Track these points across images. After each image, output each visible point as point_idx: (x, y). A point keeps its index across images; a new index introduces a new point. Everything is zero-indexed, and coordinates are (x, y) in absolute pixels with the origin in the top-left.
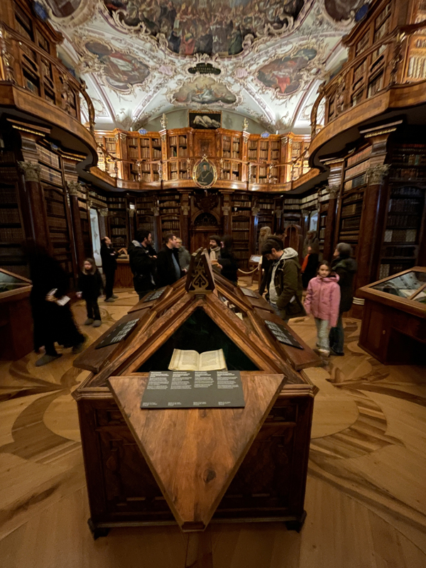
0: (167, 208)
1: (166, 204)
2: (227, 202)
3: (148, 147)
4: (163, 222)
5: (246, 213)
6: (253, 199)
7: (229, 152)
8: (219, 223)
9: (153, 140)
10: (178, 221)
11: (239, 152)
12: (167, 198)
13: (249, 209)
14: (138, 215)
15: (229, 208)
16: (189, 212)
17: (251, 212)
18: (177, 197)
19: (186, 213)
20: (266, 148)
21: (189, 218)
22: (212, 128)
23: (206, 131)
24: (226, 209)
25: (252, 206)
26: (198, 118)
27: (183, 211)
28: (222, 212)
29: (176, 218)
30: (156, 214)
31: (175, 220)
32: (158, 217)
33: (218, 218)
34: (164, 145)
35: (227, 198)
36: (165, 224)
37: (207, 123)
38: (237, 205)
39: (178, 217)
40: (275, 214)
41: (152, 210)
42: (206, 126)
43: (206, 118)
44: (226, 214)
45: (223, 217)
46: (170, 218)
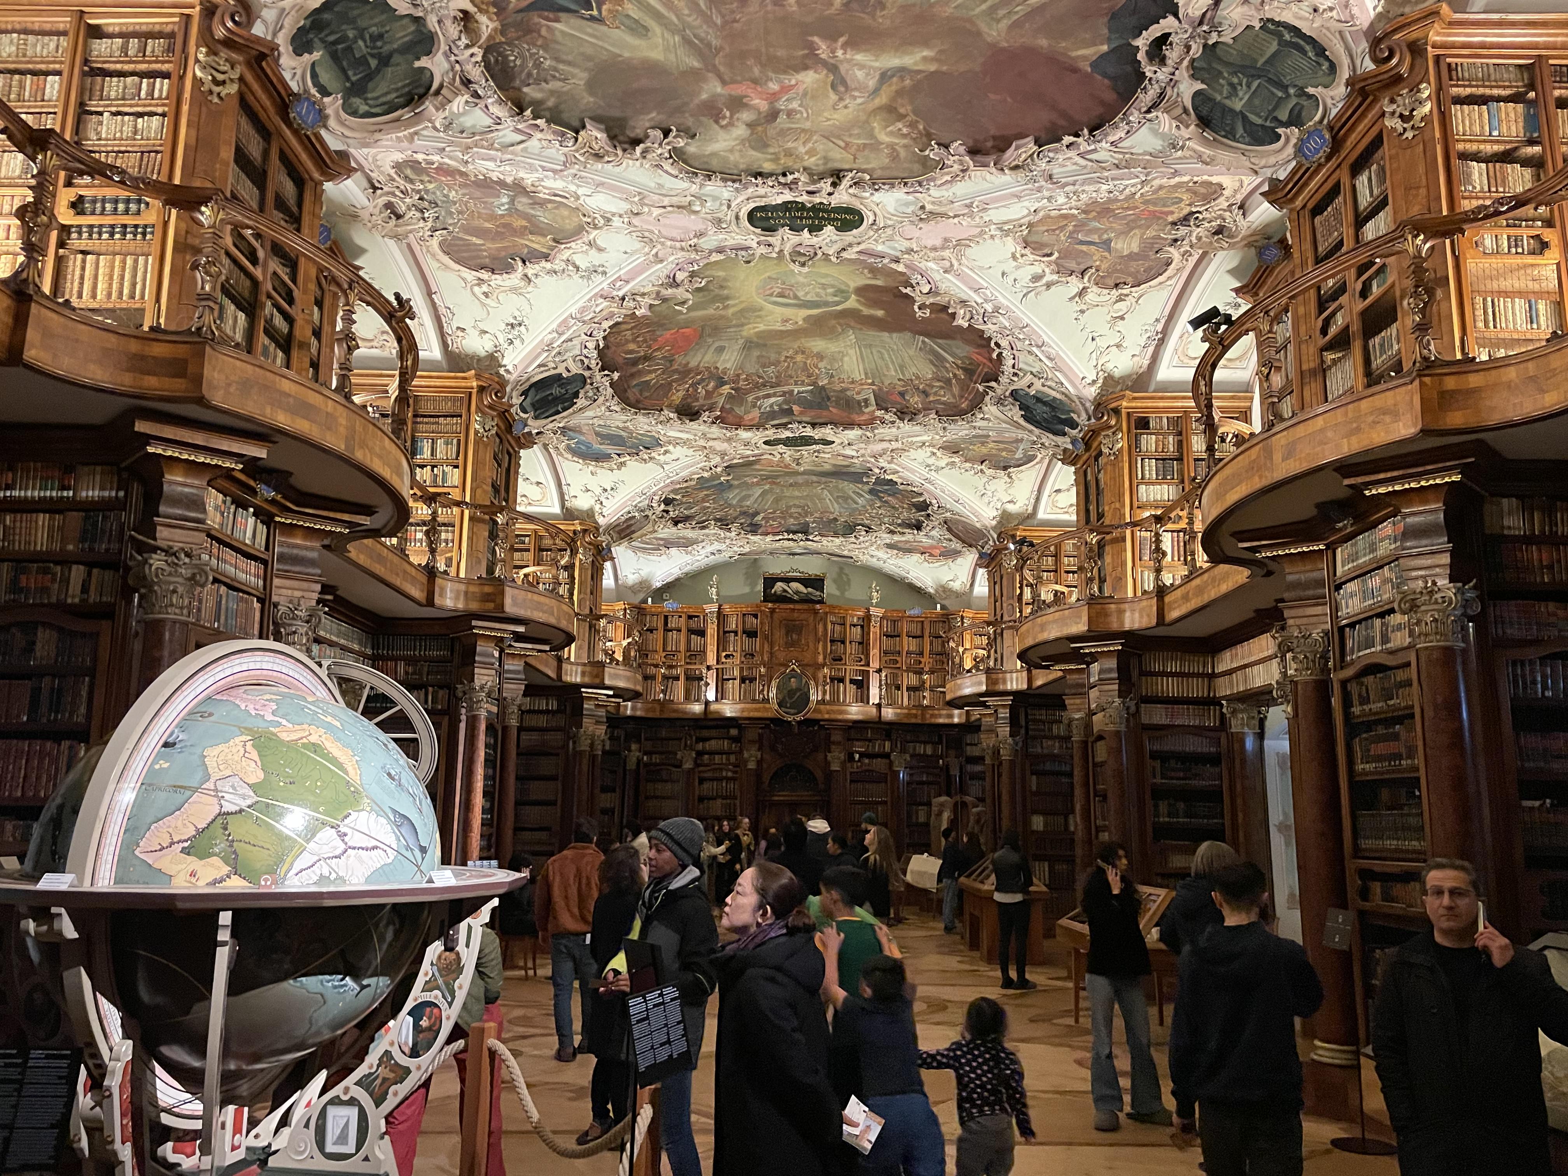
0: (711, 753)
1: (712, 745)
2: (839, 743)
3: (679, 630)
4: (702, 781)
5: (879, 764)
6: (894, 737)
7: (843, 642)
8: (822, 786)
9: (690, 617)
10: (733, 779)
11: (864, 644)
12: (713, 733)
13: (887, 756)
14: (646, 765)
15: (842, 756)
16: (759, 762)
17: (891, 764)
18: (734, 732)
19: (752, 765)
20: (919, 633)
21: (758, 773)
22: (807, 600)
23: (798, 606)
24: (836, 759)
25: (892, 750)
26: (779, 586)
27: (746, 762)
28: (827, 763)
29: (730, 774)
30: (688, 765)
31: (728, 779)
32: (690, 771)
33: (819, 774)
34: (712, 630)
35: (837, 737)
36: (706, 785)
37: (797, 592)
38: (859, 748)
39: (735, 772)
40: (947, 767)
41: (679, 756)
42: (796, 597)
43: (795, 585)
44: (835, 767)
45: (829, 775)
46: (717, 775)
